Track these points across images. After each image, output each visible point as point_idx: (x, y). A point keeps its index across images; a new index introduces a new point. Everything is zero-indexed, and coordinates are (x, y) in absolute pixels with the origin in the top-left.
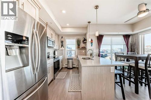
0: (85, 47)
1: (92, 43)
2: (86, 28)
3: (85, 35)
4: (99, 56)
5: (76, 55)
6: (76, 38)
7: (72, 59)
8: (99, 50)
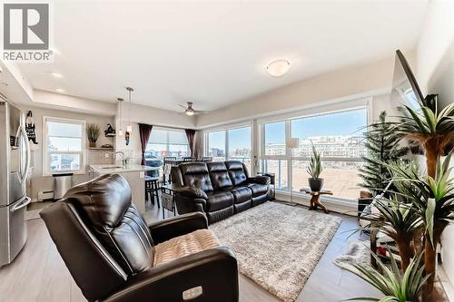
0: (110, 147)
1: (127, 138)
2: (115, 105)
3: (113, 118)
4: (143, 164)
5: (85, 163)
6: (85, 122)
7: (72, 174)
8: (143, 152)
